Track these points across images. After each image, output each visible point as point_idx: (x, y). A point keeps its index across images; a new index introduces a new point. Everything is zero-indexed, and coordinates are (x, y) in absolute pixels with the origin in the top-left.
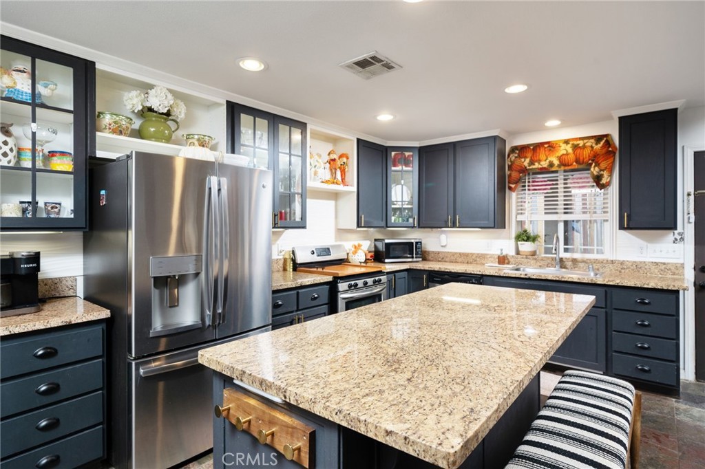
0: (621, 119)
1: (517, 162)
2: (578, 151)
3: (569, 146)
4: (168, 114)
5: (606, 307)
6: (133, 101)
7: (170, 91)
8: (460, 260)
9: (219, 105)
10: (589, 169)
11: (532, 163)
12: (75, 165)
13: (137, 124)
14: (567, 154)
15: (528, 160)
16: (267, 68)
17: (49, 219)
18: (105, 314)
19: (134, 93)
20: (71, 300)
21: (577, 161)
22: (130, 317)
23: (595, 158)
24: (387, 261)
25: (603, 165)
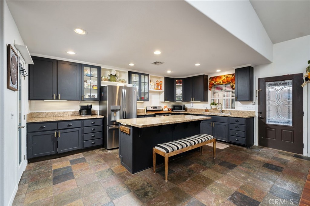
0: (236, 69)
1: (211, 82)
2: (227, 78)
3: (225, 77)
4: (116, 75)
5: (228, 123)
6: (108, 73)
7: (116, 70)
8: (196, 111)
9: (127, 72)
10: (230, 84)
11: (215, 82)
12: (98, 88)
13: (109, 78)
14: (224, 79)
15: (214, 81)
16: (135, 65)
17: (93, 98)
18: (103, 117)
19: (108, 72)
20: (97, 115)
21: (227, 81)
22: (107, 118)
23: (232, 81)
24: (174, 111)
25: (234, 83)
